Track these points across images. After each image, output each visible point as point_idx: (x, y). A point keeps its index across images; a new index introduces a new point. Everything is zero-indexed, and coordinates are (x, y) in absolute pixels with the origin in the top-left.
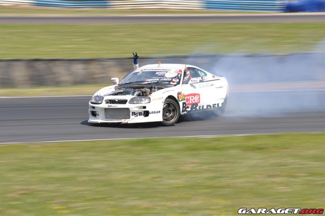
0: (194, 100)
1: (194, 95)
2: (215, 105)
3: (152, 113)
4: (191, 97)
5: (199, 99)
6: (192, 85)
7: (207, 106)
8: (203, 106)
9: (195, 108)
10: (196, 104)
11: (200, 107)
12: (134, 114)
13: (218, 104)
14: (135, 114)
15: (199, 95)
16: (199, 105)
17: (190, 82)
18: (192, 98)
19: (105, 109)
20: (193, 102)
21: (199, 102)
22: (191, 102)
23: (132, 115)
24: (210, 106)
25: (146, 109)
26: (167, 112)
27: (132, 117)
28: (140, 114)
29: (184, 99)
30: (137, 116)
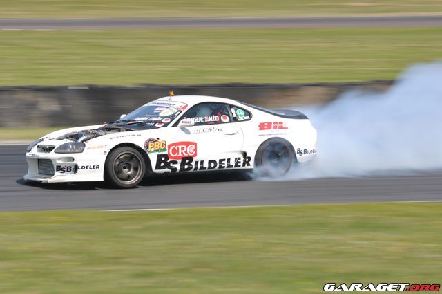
0: (186, 152)
1: (187, 144)
2: (224, 160)
3: (83, 168)
4: (180, 147)
5: (195, 150)
6: (183, 129)
7: (210, 162)
8: (202, 162)
9: (189, 164)
10: (191, 159)
11: (197, 163)
12: (59, 168)
13: (229, 160)
14: (61, 169)
15: (195, 144)
16: (195, 159)
17: (180, 124)
18: (183, 149)
19: (39, 160)
20: (185, 154)
21: (195, 155)
22: (180, 155)
23: (57, 170)
24: (214, 162)
25: (75, 162)
26: (125, 168)
27: (56, 173)
28: (69, 169)
29: (164, 150)
30: (64, 172)
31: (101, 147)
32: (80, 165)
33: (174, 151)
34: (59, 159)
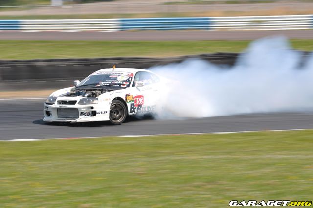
0: (140, 102)
1: (140, 97)
3: (99, 113)
4: (137, 99)
5: (143, 100)
7: (148, 107)
8: (145, 108)
9: (140, 109)
10: (141, 106)
11: (143, 108)
12: (82, 114)
14: (84, 114)
15: (142, 97)
19: (58, 109)
22: (137, 104)
23: (81, 115)
24: (150, 107)
25: (94, 110)
26: (115, 113)
27: (81, 117)
28: (88, 114)
29: (133, 101)
30: (86, 115)
31: (107, 100)
32: (98, 111)
33: (136, 101)
34: (83, 108)
